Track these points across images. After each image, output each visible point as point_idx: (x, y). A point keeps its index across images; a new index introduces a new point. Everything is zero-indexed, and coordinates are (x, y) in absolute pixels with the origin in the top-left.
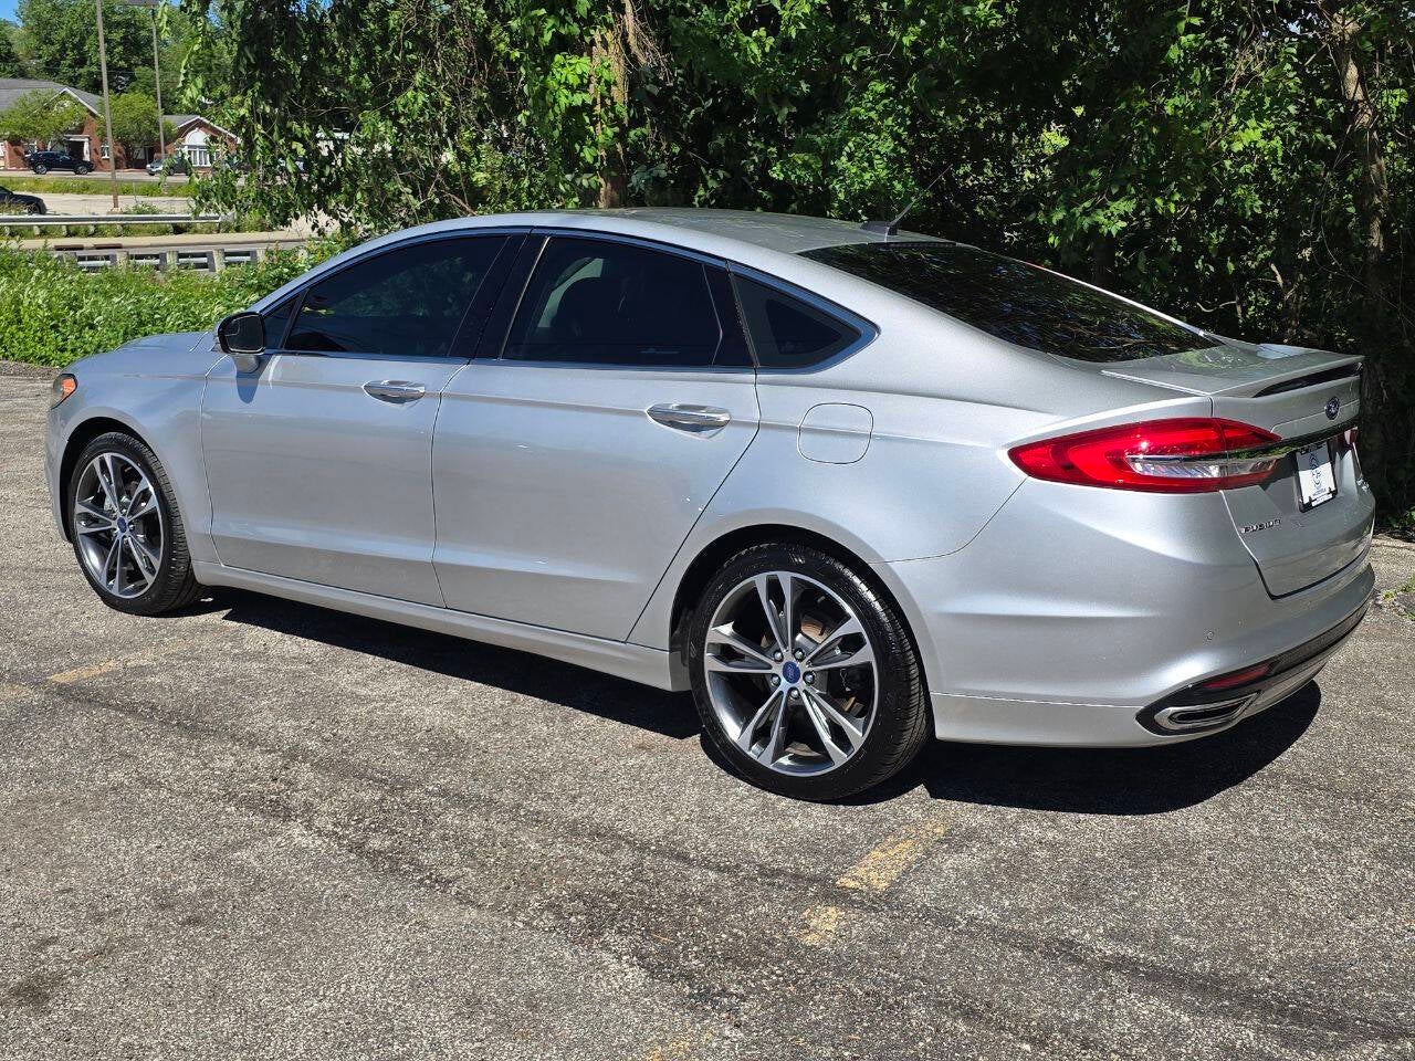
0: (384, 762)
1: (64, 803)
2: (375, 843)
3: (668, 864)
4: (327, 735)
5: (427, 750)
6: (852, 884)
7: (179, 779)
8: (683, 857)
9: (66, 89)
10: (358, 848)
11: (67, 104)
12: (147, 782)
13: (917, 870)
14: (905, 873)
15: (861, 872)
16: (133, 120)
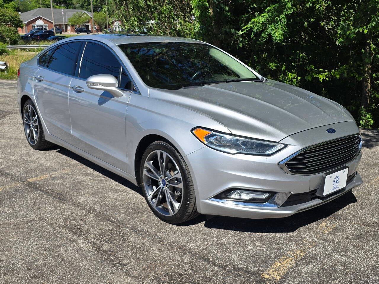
0: (117, 215)
1: (14, 226)
2: (105, 247)
3: (202, 262)
4: (102, 204)
5: (131, 211)
6: (267, 277)
7: (52, 218)
8: (207, 260)
9: (85, 12)
10: (99, 249)
11: (85, 15)
12: (42, 219)
13: (292, 272)
14: (287, 273)
15: (270, 271)
16: (101, 19)
